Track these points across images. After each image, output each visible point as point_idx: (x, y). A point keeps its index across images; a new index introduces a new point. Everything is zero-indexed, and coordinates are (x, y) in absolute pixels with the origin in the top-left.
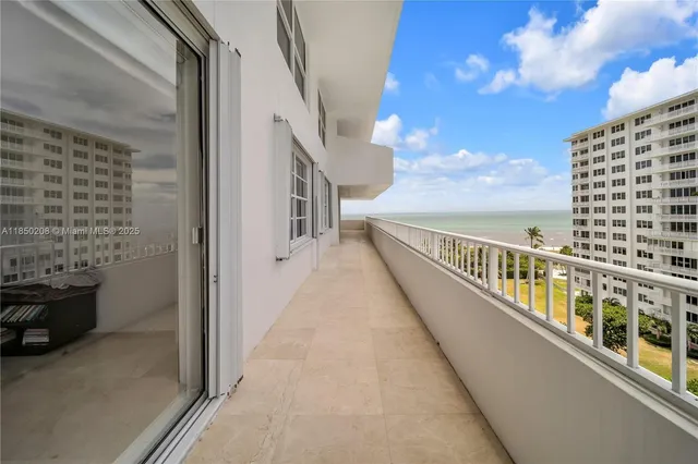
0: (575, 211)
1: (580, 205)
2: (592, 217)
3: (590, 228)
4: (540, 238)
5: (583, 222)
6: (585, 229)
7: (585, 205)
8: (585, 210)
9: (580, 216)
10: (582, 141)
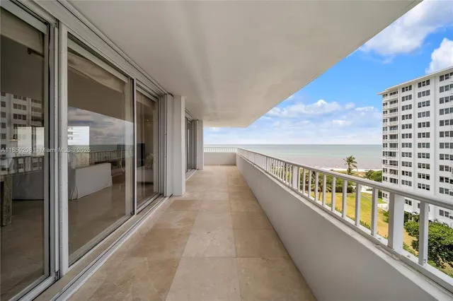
0: (385, 145)
1: (389, 141)
2: (399, 150)
3: (398, 158)
4: (354, 164)
5: (391, 154)
6: (393, 159)
7: (394, 141)
8: (394, 145)
9: (388, 149)
10: (391, 94)
